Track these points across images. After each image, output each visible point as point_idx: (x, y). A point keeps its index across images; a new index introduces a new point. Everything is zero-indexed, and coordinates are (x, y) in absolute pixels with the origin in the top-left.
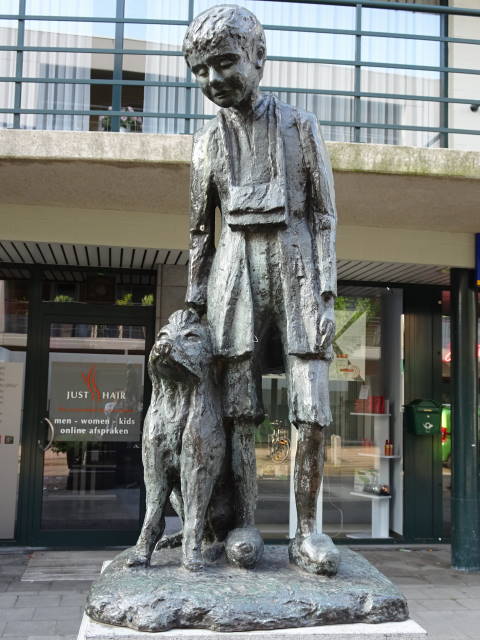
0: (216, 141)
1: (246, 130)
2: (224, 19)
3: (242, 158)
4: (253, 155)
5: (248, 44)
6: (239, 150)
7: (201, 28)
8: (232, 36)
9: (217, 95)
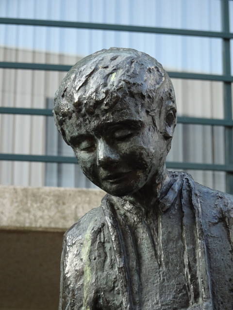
0: (102, 245)
1: (149, 229)
2: (121, 72)
3: (144, 271)
4: (160, 265)
5: (155, 106)
6: (139, 257)
7: (86, 83)
8: (132, 95)
9: (107, 178)
